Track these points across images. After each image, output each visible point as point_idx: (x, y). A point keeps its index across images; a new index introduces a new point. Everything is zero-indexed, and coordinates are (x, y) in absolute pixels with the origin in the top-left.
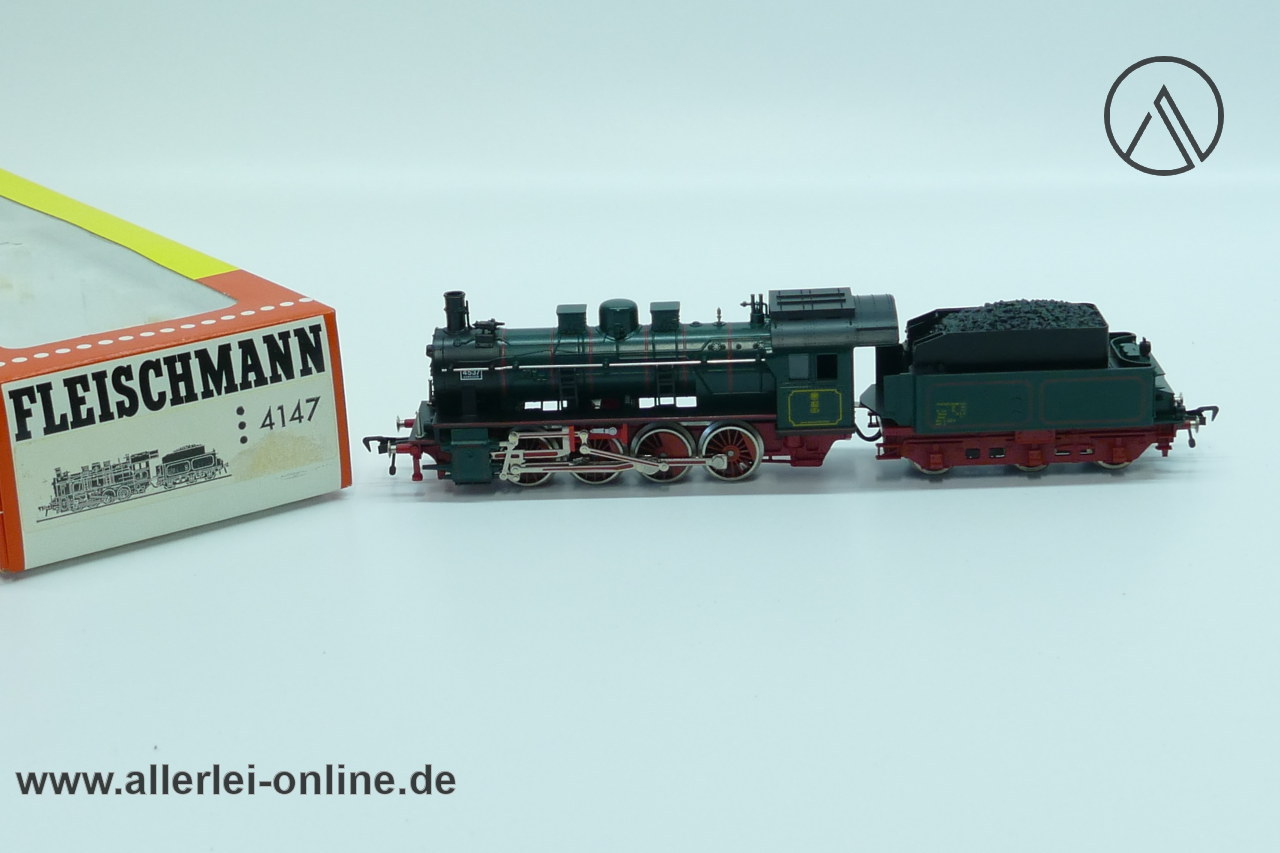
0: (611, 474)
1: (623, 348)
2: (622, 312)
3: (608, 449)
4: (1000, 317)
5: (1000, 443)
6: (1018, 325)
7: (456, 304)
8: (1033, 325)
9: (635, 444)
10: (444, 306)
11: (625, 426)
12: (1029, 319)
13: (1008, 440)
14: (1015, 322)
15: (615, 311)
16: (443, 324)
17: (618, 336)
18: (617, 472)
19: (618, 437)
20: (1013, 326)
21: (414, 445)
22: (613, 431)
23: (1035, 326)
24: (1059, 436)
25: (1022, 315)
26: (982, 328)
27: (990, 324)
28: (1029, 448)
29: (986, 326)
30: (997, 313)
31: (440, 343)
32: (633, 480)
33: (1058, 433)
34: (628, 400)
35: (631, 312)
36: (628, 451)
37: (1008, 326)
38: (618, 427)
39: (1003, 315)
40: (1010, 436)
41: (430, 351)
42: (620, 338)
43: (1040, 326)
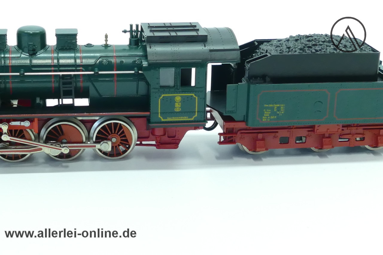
0: (25, 155)
1: (35, 62)
2: (34, 34)
3: (23, 137)
4: (306, 45)
5: (303, 133)
6: (320, 50)
8: (330, 49)
9: (44, 133)
11: (36, 120)
12: (327, 46)
13: (309, 131)
14: (317, 48)
15: (29, 34)
17: (31, 53)
18: (29, 154)
19: (30, 128)
20: (317, 51)
22: (27, 124)
23: (332, 51)
24: (344, 128)
25: (321, 43)
26: (296, 51)
27: (301, 49)
28: (323, 136)
29: (298, 51)
30: (302, 41)
32: (41, 160)
33: (343, 127)
34: (38, 100)
35: (42, 35)
36: (38, 138)
37: (314, 51)
38: (31, 121)
39: (307, 43)
40: (312, 128)
42: (33, 53)
43: (335, 51)
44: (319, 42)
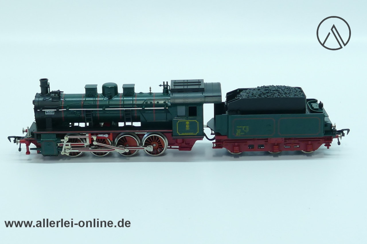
0: (106, 153)
1: (111, 102)
2: (111, 88)
3: (105, 143)
4: (263, 92)
5: (262, 142)
6: (270, 96)
7: (44, 83)
8: (276, 95)
9: (116, 141)
10: (40, 84)
11: (112, 134)
12: (274, 93)
13: (265, 141)
14: (269, 95)
15: (108, 88)
16: (40, 92)
17: (109, 98)
18: (108, 152)
19: (109, 138)
20: (268, 96)
21: (27, 140)
22: (106, 136)
23: (277, 96)
24: (286, 140)
25: (272, 91)
26: (255, 96)
27: (259, 95)
28: (274, 145)
29: (257, 96)
30: (262, 90)
31: (37, 99)
33: (285, 139)
34: (113, 123)
35: (115, 88)
36: (113, 143)
37: (266, 96)
38: (109, 134)
40: (266, 140)
41: (34, 102)
43: (279, 96)
44: (271, 91)
